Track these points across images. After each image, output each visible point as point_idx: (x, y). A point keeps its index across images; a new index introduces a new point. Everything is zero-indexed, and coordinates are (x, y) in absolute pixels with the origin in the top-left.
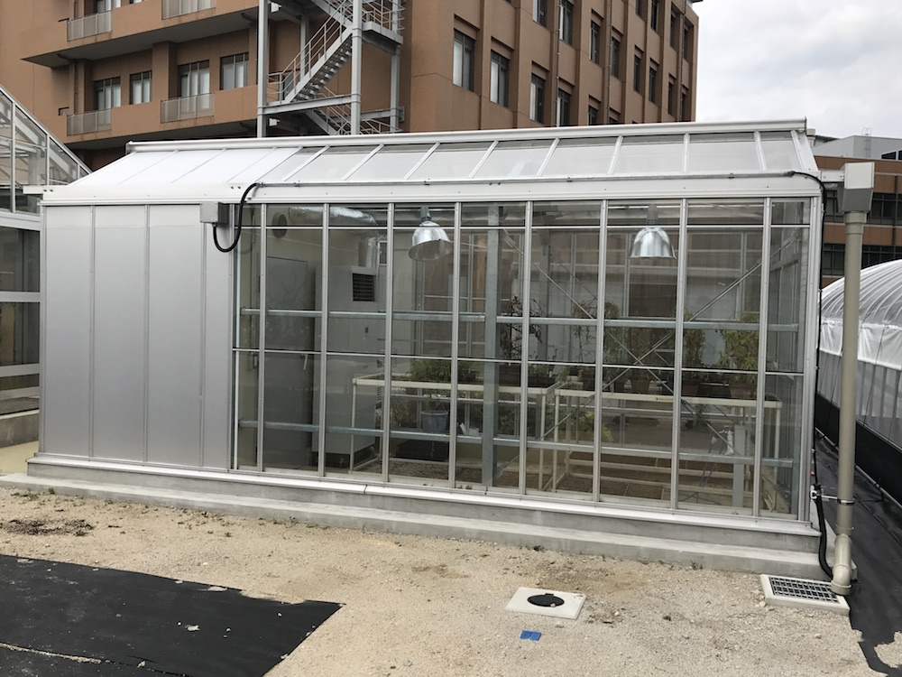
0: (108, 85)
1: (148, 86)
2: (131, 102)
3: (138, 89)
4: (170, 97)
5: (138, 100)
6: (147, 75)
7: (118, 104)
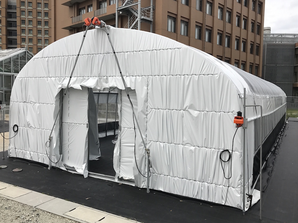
0: (82, 9)
1: (92, 8)
2: (88, 12)
3: (89, 9)
4: (97, 9)
5: (89, 11)
6: (91, 5)
7: (85, 13)
